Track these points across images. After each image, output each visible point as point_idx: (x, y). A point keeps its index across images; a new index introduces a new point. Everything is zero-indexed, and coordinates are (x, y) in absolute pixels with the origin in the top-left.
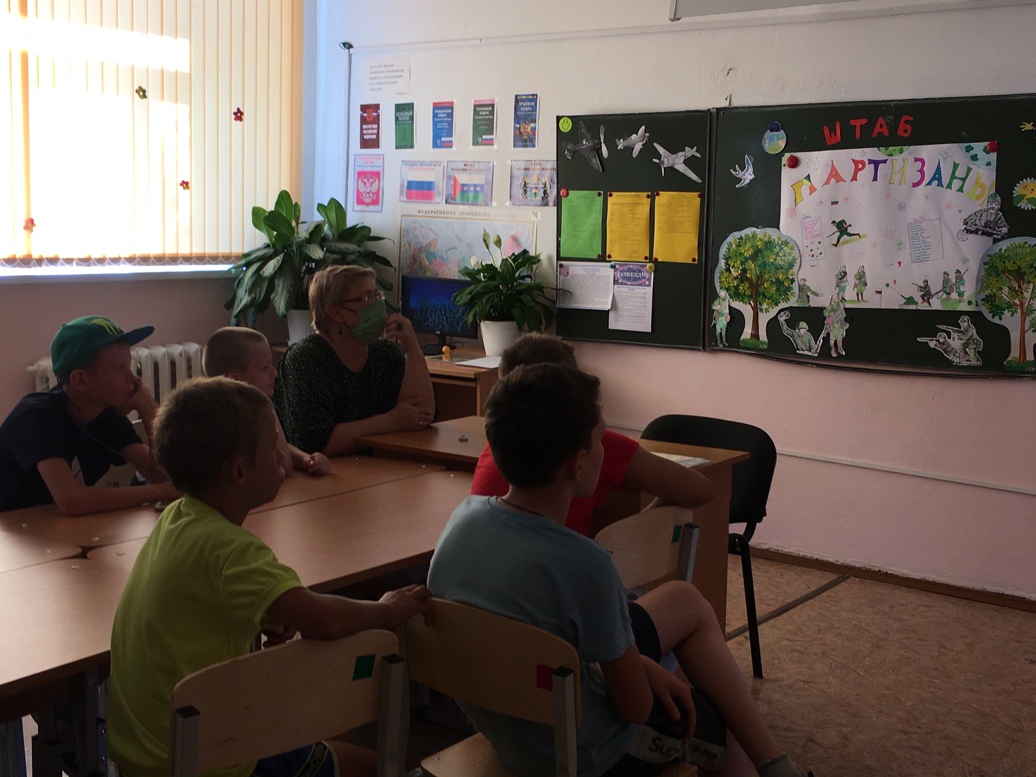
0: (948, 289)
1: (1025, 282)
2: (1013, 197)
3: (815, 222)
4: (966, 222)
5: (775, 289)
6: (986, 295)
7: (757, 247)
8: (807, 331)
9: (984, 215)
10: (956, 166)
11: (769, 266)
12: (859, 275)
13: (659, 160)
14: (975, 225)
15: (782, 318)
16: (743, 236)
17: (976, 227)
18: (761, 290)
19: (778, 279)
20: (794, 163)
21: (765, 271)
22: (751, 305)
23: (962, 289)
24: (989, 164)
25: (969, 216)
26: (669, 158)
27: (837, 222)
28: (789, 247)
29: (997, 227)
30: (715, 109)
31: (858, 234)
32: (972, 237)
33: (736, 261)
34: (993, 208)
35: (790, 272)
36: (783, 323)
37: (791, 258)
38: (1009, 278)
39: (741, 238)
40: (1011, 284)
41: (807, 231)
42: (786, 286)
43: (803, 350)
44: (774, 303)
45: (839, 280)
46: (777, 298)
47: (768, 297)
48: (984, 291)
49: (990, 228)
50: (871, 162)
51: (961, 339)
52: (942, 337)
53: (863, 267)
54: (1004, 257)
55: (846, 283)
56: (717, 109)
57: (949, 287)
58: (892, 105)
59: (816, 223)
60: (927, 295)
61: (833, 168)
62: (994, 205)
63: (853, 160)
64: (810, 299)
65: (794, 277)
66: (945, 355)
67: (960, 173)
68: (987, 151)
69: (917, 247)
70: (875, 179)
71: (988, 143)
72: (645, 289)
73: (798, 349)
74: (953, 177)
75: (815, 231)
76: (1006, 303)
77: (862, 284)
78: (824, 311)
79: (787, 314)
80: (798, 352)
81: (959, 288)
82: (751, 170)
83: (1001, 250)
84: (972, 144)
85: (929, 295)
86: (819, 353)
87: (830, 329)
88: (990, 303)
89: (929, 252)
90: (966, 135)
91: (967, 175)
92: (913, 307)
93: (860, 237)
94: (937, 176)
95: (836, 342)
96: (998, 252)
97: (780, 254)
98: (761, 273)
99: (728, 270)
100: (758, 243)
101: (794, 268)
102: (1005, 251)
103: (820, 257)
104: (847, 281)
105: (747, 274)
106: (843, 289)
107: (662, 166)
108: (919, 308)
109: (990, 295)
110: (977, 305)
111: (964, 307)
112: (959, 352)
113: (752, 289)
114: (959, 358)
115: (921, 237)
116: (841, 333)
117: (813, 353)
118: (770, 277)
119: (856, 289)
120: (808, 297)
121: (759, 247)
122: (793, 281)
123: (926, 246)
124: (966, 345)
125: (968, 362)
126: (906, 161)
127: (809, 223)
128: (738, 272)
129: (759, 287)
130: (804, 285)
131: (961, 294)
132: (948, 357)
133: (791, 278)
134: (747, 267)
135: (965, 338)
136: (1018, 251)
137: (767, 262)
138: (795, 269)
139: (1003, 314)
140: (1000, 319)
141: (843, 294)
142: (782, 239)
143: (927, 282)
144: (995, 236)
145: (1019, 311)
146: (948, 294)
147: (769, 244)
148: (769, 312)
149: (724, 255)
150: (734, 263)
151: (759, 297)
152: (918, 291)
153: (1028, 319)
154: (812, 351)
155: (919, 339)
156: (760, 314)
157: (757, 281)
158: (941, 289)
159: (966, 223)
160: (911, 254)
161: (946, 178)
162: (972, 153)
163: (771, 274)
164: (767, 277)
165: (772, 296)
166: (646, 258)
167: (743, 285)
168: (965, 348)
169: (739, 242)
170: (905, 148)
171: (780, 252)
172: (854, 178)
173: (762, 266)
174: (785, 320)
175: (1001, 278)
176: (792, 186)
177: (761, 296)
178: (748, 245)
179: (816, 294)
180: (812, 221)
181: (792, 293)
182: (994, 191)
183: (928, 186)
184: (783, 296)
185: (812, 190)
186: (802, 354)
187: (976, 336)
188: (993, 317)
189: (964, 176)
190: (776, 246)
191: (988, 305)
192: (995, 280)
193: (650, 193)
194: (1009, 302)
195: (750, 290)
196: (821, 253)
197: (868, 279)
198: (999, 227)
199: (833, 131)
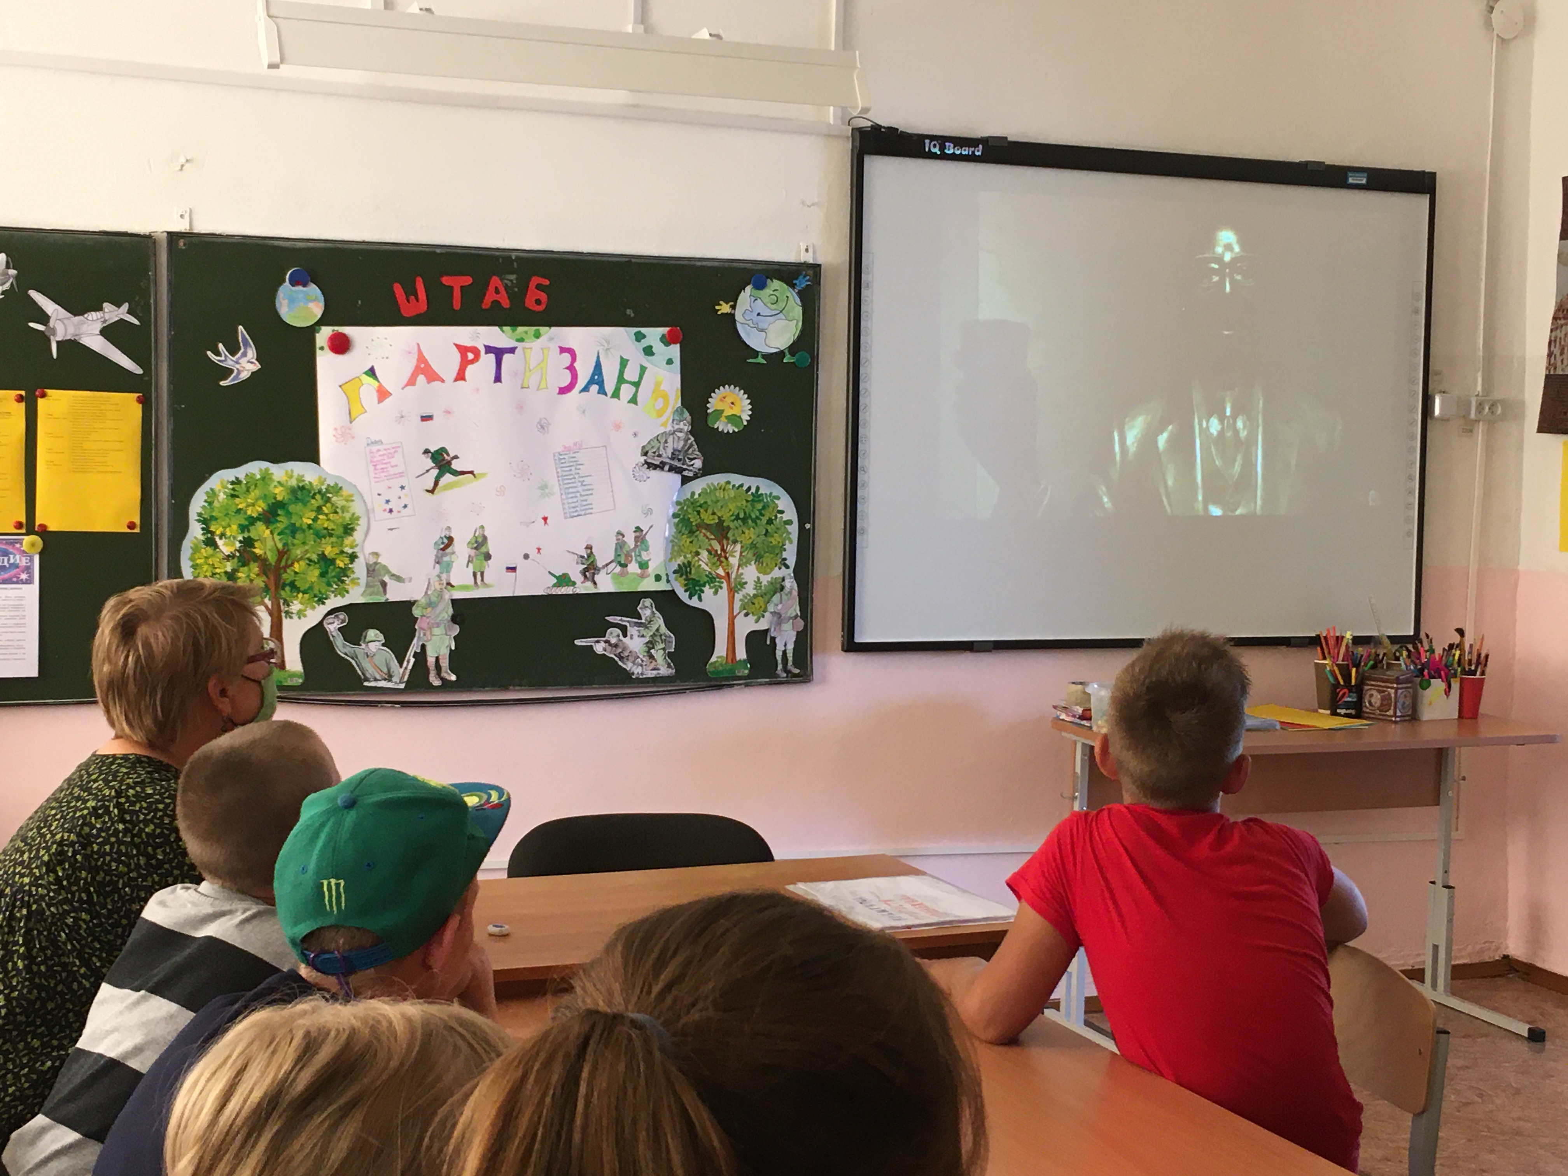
0: (623, 556)
1: (730, 542)
2: (707, 414)
3: (392, 451)
4: (645, 451)
5: (317, 573)
6: (679, 565)
7: (275, 498)
8: (383, 645)
9: (670, 440)
10: (624, 363)
11: (303, 531)
12: (476, 542)
13: (45, 325)
14: (660, 456)
15: (333, 627)
16: (242, 477)
17: (661, 459)
18: (287, 576)
19: (323, 556)
20: (340, 345)
21: (296, 541)
22: (267, 607)
23: (645, 556)
24: (670, 362)
25: (649, 443)
26: (66, 322)
27: (432, 451)
28: (342, 496)
29: (689, 458)
30: (165, 234)
31: (471, 472)
32: (655, 474)
33: (230, 526)
34: (681, 431)
35: (348, 541)
36: (334, 634)
37: (347, 516)
38: (707, 538)
39: (237, 482)
40: (711, 545)
41: (378, 467)
42: (341, 568)
43: (376, 680)
44: (316, 599)
45: (441, 552)
46: (323, 591)
47: (302, 589)
48: (675, 558)
49: (679, 460)
50: (489, 349)
51: (643, 636)
52: (613, 634)
53: (482, 527)
54: (698, 504)
55: (453, 556)
56: (170, 234)
57: (626, 555)
58: (513, 258)
59: (395, 452)
60: (590, 570)
61: (421, 358)
62: (681, 425)
63: (458, 346)
64: (388, 588)
65: (356, 550)
66: (620, 663)
67: (631, 374)
68: (667, 340)
69: (572, 493)
70: (498, 379)
71: (667, 329)
72: (20, 589)
73: (367, 680)
74: (621, 380)
75: (392, 467)
76: (707, 576)
77: (482, 557)
78: (414, 608)
79: (342, 617)
80: (366, 684)
81: (640, 556)
82: (252, 353)
83: (693, 494)
84: (644, 330)
85: (595, 569)
86: (408, 682)
87: (425, 638)
88: (684, 577)
89: (590, 499)
90: (632, 315)
91: (641, 377)
92: (568, 590)
93: (474, 475)
94: (596, 377)
95: (437, 659)
96: (689, 496)
97: (324, 508)
98: (285, 545)
99: (211, 543)
100: (277, 491)
101: (355, 533)
102: (700, 495)
103: (404, 512)
104: (454, 553)
105: (255, 548)
106: (448, 567)
107: (52, 338)
108: (578, 591)
109: (684, 564)
110: (668, 581)
111: (649, 585)
112: (641, 656)
113: (267, 577)
114: (642, 666)
115: (576, 476)
116: (447, 644)
117: (396, 683)
118: (307, 551)
119: (470, 564)
120: (384, 585)
121: (279, 498)
122: (353, 557)
123: (584, 490)
124: (651, 645)
125: (655, 672)
126: (546, 351)
127: (381, 453)
128: (233, 544)
129: (282, 571)
130: (376, 563)
131: (643, 566)
132: (624, 666)
133: (350, 551)
134: (253, 534)
135: (648, 634)
136: (718, 494)
137: (297, 525)
138: (358, 535)
139: (703, 592)
140: (700, 599)
141: (449, 576)
142: (327, 482)
143: (591, 548)
144: (685, 473)
145: (725, 585)
146: (624, 566)
147: (301, 493)
148: (305, 616)
149: (200, 515)
150: (225, 528)
151: (283, 589)
152: (577, 563)
153: (738, 597)
154: (394, 679)
155: (578, 642)
156: (286, 622)
157: (279, 560)
158: (612, 558)
159: (646, 454)
160: (563, 504)
161: (610, 381)
162: (645, 343)
163: (307, 547)
164: (298, 552)
165: (311, 588)
166: (19, 525)
167: (246, 569)
168: (650, 649)
169: (233, 489)
170: (543, 330)
171: (325, 506)
172: (461, 376)
173: (287, 531)
174: (339, 629)
175: (696, 536)
176: (340, 386)
177: (288, 588)
178: (254, 494)
179: (398, 579)
180: (385, 450)
181: (353, 580)
182: (679, 404)
183: (583, 394)
184: (335, 586)
185: (383, 394)
186: (375, 688)
187: (664, 629)
188: (690, 597)
189: (637, 380)
190: (315, 494)
191: (682, 579)
192: (689, 540)
193: (23, 393)
194: (710, 573)
195: (264, 578)
196: (405, 506)
197: (492, 547)
198: (691, 459)
199: (411, 292)
